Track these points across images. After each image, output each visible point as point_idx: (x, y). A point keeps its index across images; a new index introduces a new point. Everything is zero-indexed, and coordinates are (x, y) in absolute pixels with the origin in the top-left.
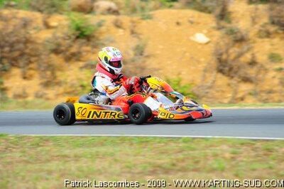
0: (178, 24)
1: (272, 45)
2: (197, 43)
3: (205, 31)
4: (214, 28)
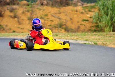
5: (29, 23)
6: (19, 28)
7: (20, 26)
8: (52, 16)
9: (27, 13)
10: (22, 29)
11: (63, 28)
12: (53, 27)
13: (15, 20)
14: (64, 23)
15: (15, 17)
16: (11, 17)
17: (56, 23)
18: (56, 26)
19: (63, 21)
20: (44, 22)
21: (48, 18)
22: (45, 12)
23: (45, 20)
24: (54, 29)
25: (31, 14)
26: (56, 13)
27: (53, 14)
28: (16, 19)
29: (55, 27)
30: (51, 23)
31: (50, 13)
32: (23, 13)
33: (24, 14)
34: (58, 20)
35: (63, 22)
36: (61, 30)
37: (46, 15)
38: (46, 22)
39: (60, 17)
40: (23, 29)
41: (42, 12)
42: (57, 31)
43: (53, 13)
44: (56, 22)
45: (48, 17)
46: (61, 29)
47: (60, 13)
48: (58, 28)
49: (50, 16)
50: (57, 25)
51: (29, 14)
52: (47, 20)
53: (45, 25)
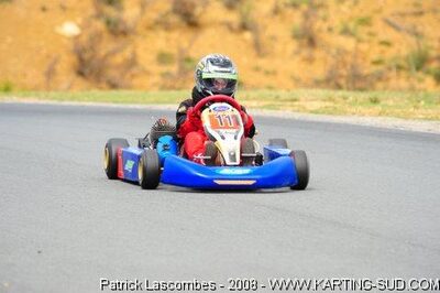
0: (44, 9)
1: (168, 40)
2: (63, 36)
3: (79, 20)
4: (92, 17)
5: (297, 53)
6: (257, 69)
7: (262, 62)
8: (388, 23)
9: (290, 11)
10: (267, 73)
11: (428, 73)
12: (390, 69)
13: (245, 41)
14: (433, 53)
15: (244, 27)
16: (229, 27)
17: (405, 52)
18: (403, 63)
19: (430, 43)
20: (356, 48)
21: (371, 34)
22: (362, 10)
23: (359, 41)
24: (393, 73)
25: (306, 16)
26: (403, 15)
27: (391, 19)
28: (248, 35)
29: (399, 68)
30: (382, 52)
31: (379, 11)
32: (276, 11)
33: (278, 18)
34: (412, 40)
35: (432, 48)
36: (421, 81)
37: (365, 22)
38: (364, 47)
39: (419, 29)
40: (274, 73)
41: (350, 7)
42: (403, 83)
43: (393, 15)
44: (404, 47)
45: (373, 29)
46: (420, 74)
47: (421, 14)
48: (409, 70)
49: (378, 26)
50: (407, 59)
51: (297, 19)
52: (369, 42)
53: (360, 61)
